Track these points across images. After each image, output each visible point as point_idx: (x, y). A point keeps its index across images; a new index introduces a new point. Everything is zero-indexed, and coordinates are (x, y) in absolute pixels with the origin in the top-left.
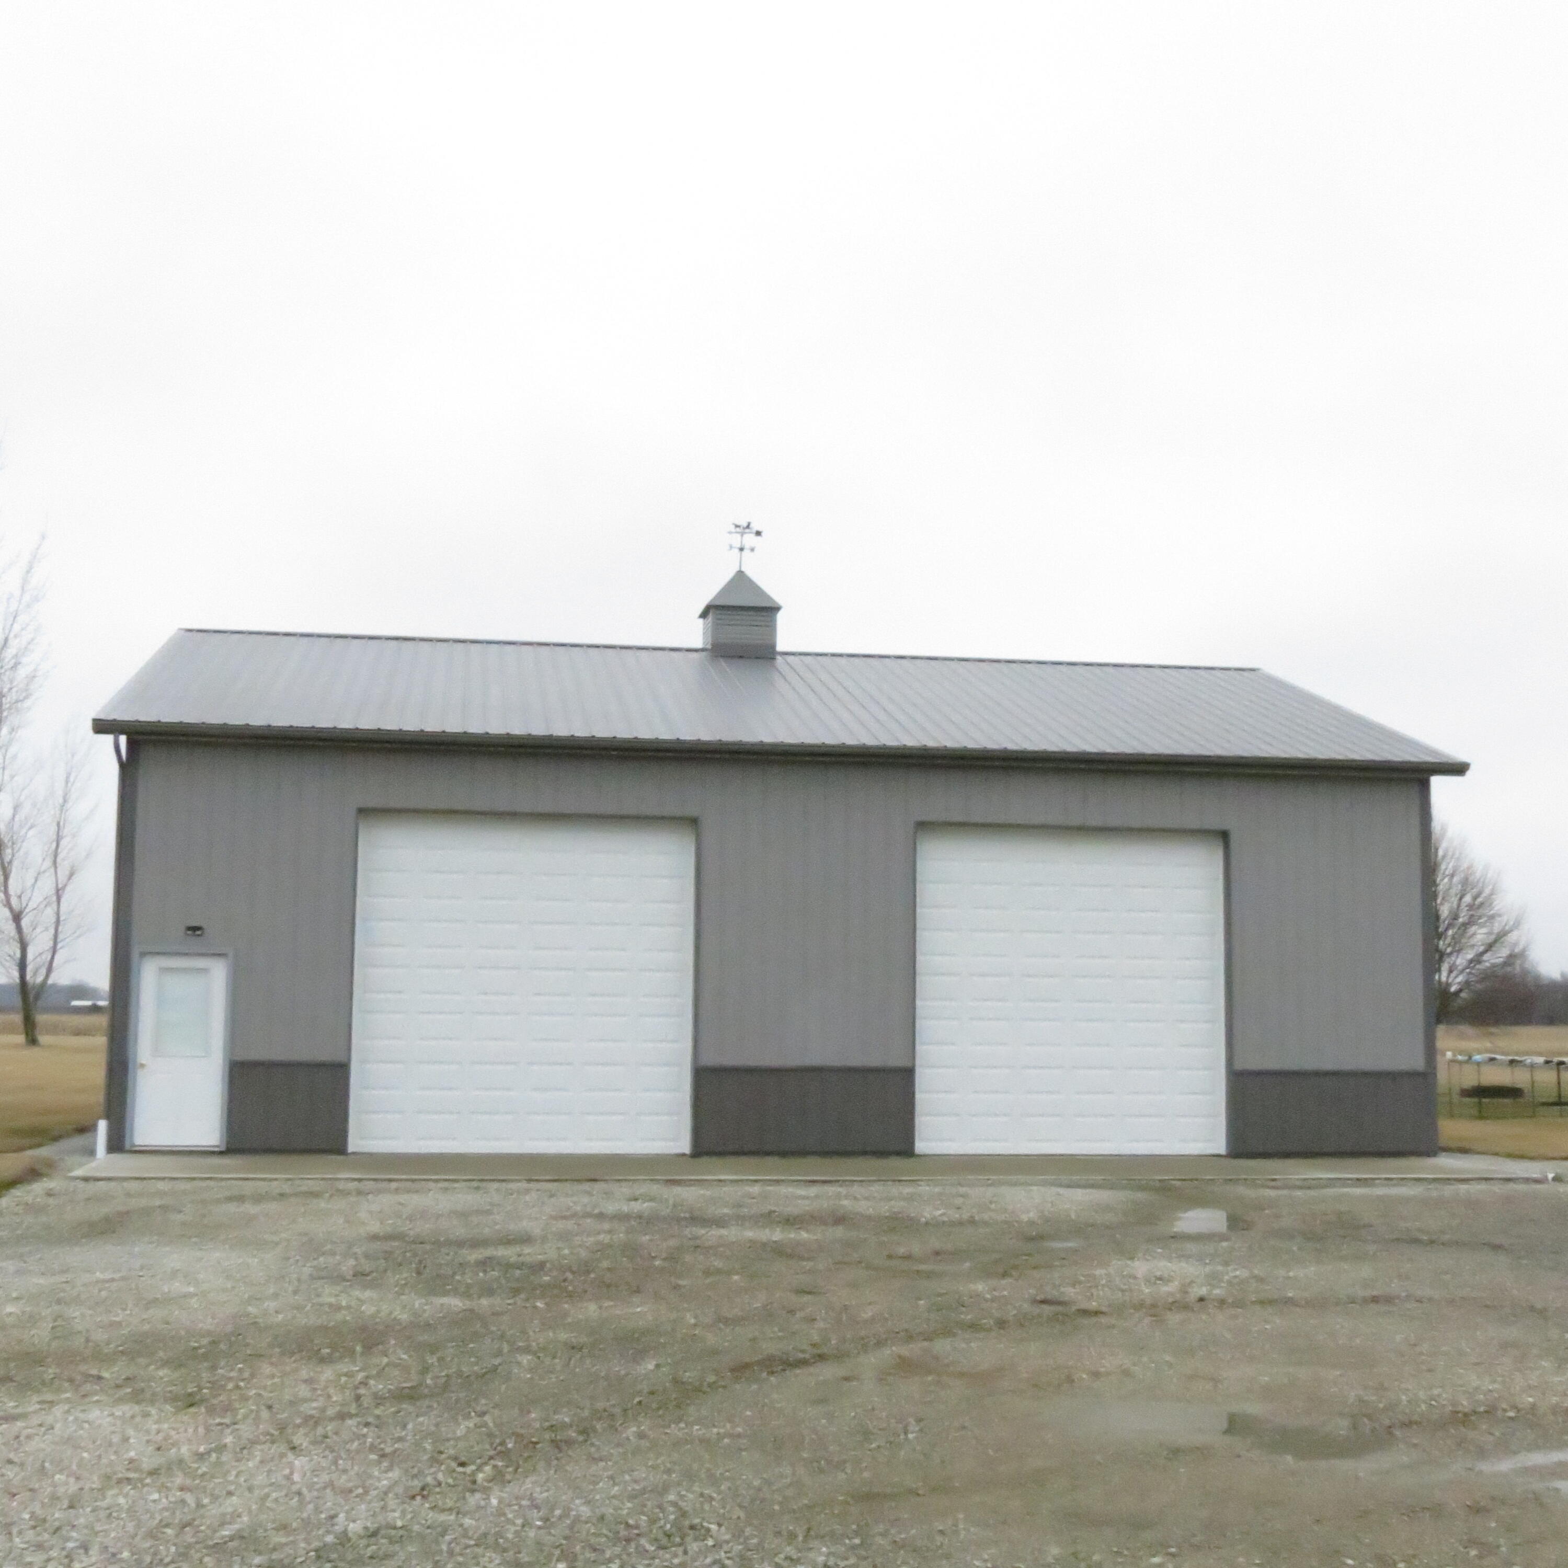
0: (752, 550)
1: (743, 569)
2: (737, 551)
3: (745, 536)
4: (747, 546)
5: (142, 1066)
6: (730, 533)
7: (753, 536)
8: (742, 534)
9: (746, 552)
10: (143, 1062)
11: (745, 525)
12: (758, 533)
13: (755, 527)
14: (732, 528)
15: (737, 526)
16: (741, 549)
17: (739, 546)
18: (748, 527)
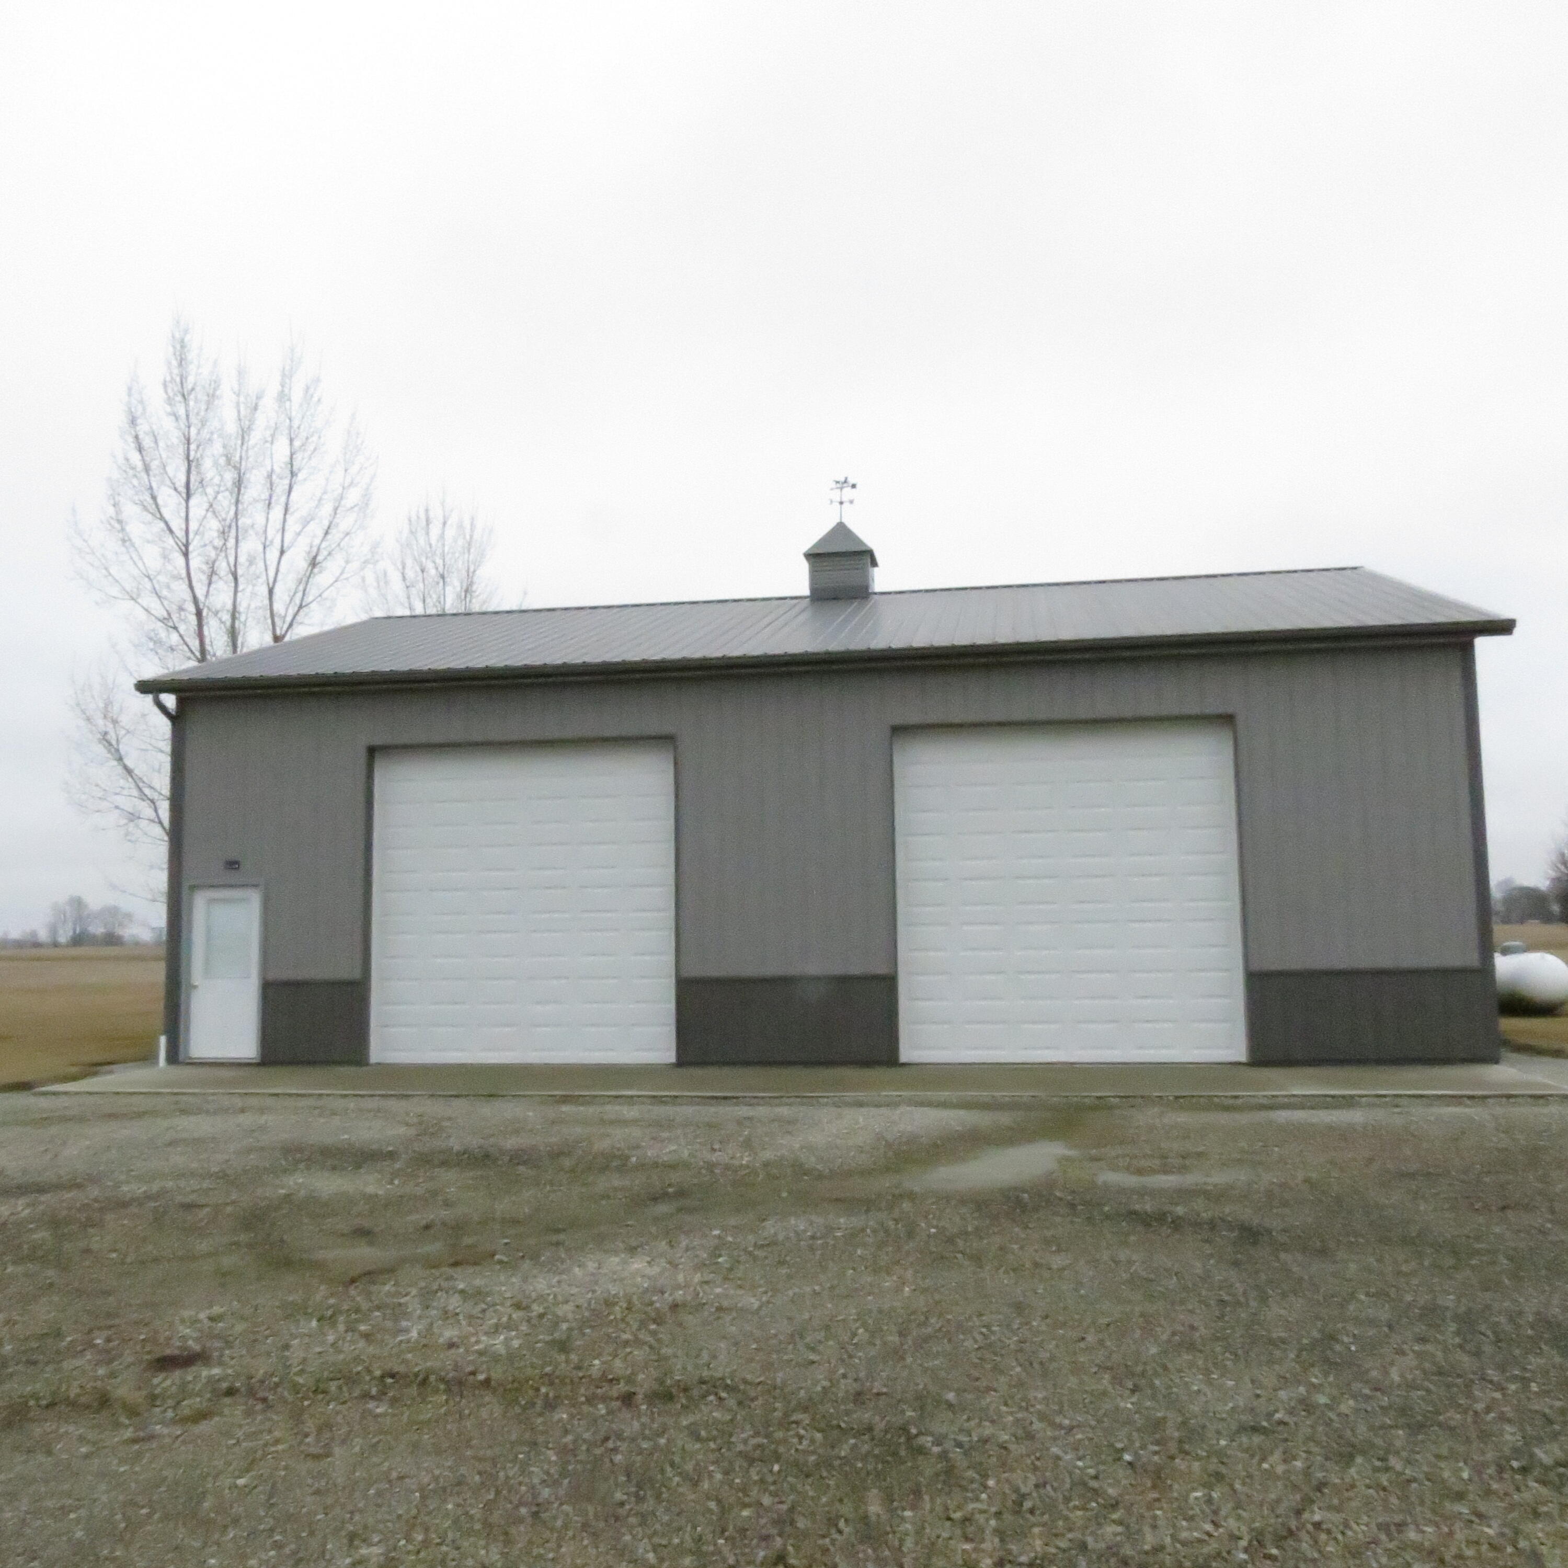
0: (851, 502)
1: (843, 521)
2: (838, 504)
3: (845, 490)
4: (844, 499)
5: (195, 987)
6: (832, 489)
7: (849, 489)
8: (841, 489)
9: (846, 505)
10: (196, 984)
11: (843, 480)
12: (854, 486)
13: (851, 481)
14: (834, 485)
15: (837, 482)
16: (841, 503)
17: (839, 500)
18: (845, 482)
